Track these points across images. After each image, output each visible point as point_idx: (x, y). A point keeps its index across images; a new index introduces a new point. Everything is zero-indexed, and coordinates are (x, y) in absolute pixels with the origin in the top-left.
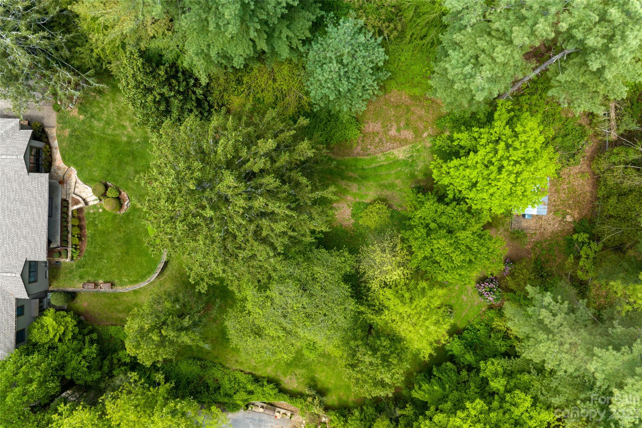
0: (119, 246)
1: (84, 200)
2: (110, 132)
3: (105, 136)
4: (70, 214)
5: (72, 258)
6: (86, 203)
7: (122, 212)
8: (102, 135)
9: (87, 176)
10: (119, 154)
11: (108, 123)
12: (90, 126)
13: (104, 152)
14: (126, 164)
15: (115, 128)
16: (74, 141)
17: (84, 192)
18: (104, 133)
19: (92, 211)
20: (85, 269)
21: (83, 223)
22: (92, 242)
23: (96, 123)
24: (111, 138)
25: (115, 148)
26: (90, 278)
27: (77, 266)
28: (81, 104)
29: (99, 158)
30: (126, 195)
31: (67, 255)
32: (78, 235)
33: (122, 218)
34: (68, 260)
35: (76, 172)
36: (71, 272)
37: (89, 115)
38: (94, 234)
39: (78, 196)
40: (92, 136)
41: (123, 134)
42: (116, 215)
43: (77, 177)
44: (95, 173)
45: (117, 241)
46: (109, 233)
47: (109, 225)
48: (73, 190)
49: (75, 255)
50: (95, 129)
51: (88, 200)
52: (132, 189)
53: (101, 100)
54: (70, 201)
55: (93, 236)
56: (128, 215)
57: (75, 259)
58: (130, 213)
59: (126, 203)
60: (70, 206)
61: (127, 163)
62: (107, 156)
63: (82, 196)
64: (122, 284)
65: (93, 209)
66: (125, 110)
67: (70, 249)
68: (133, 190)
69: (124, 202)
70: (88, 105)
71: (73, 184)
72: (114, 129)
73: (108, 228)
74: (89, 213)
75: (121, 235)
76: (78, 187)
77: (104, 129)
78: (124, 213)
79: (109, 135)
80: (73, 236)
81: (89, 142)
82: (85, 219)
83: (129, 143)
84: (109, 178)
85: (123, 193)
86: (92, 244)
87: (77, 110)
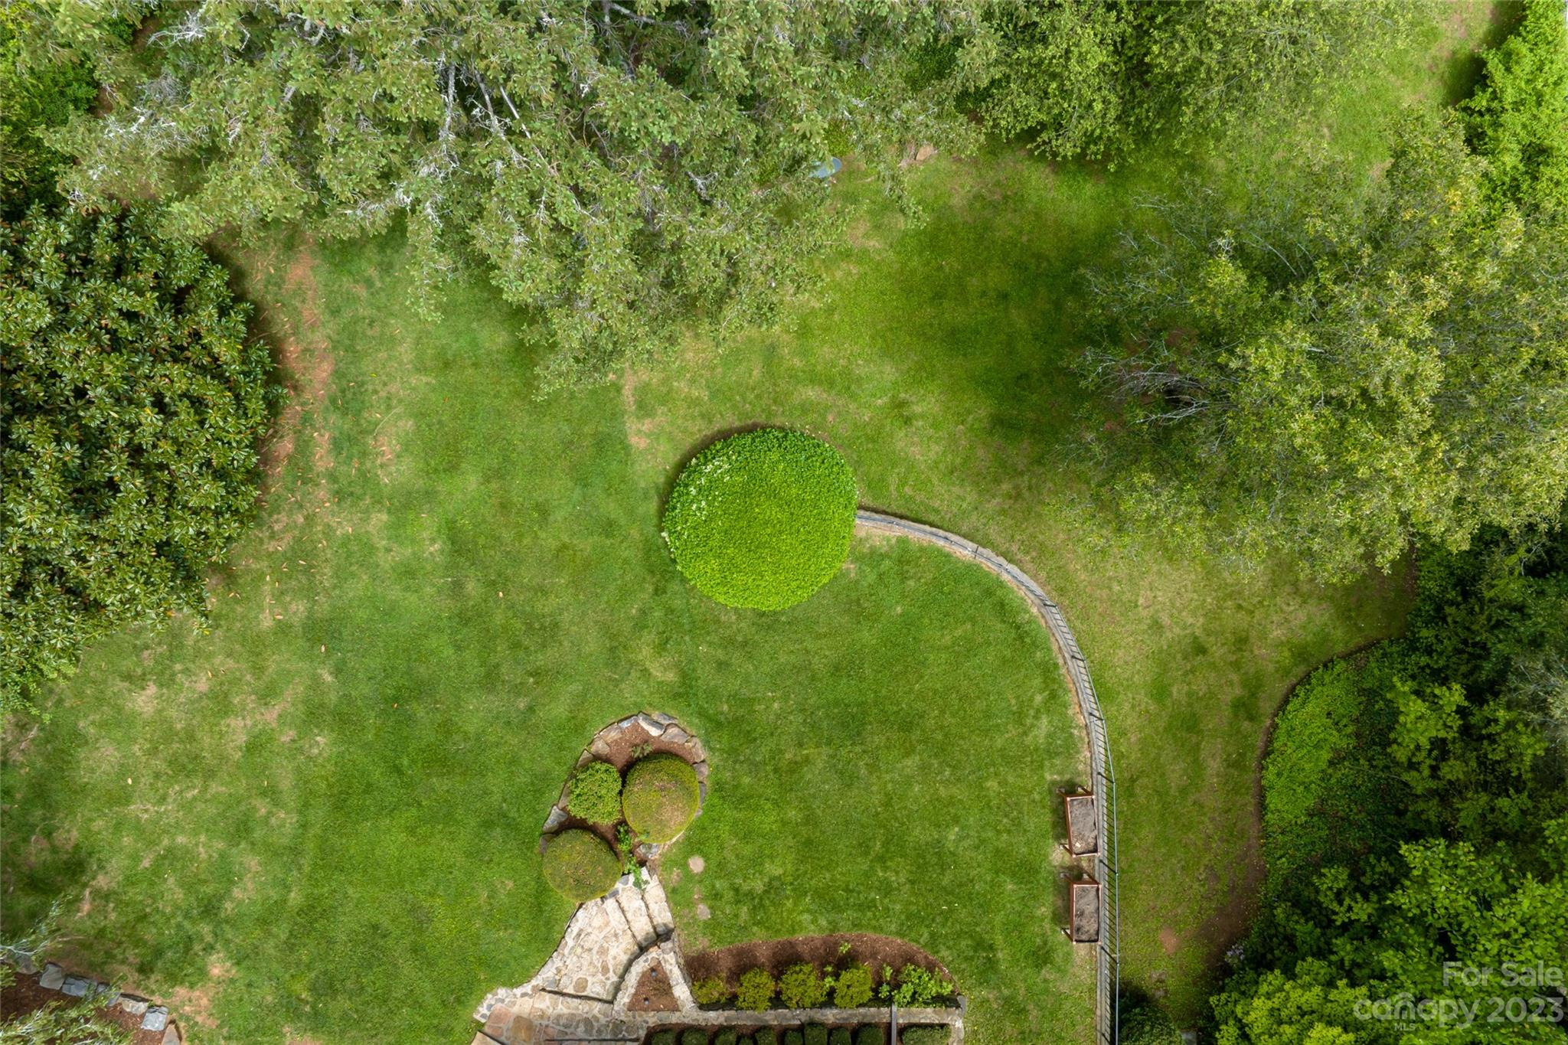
0: (873, 768)
1: (643, 949)
2: (286, 820)
3: (310, 846)
4: (715, 1017)
5: (948, 1001)
6: (661, 936)
7: (702, 753)
8: (306, 863)
9: (519, 935)
10: (398, 770)
11: (241, 830)
12: (263, 922)
13: (393, 850)
14: (448, 733)
15: (264, 793)
16: (343, 1003)
17: (603, 951)
18: (295, 851)
19: (703, 911)
20: (999, 939)
21: (763, 954)
22: (861, 907)
23: (245, 894)
24: (319, 814)
25: (369, 788)
26: (1044, 911)
27: (983, 980)
28: (144, 969)
29: (423, 872)
30: (613, 735)
31: (931, 1026)
32: (823, 975)
33: (732, 752)
34: (958, 1023)
35: (502, 992)
36: (1014, 1009)
37: (205, 929)
38: (819, 894)
39: (622, 977)
40: (314, 914)
41: (296, 749)
42: (719, 787)
43: (527, 988)
44: (502, 896)
45: (848, 779)
46: (810, 820)
47: (768, 820)
48: (597, 1008)
49: (933, 989)
50: (274, 894)
51: (642, 928)
52: (582, 699)
53: (117, 864)
54: (652, 1019)
55: (826, 900)
56: (714, 725)
57: (948, 989)
58: (702, 714)
59: (654, 732)
60: (674, 1018)
61: (447, 728)
62: (411, 831)
63: (624, 958)
64: (1064, 745)
65: (690, 904)
66: (170, 735)
67: (899, 1015)
68: (583, 696)
69: (647, 739)
70: (150, 934)
71: (563, 1008)
72: (271, 793)
73: (784, 823)
74: (712, 926)
75: (820, 757)
76: (582, 984)
77: (273, 852)
78: (707, 743)
79: (304, 826)
80: (830, 997)
81: (344, 926)
82: (743, 942)
83: (343, 720)
84: (527, 820)
85: (600, 747)
86: (871, 905)
87: (181, 991)
